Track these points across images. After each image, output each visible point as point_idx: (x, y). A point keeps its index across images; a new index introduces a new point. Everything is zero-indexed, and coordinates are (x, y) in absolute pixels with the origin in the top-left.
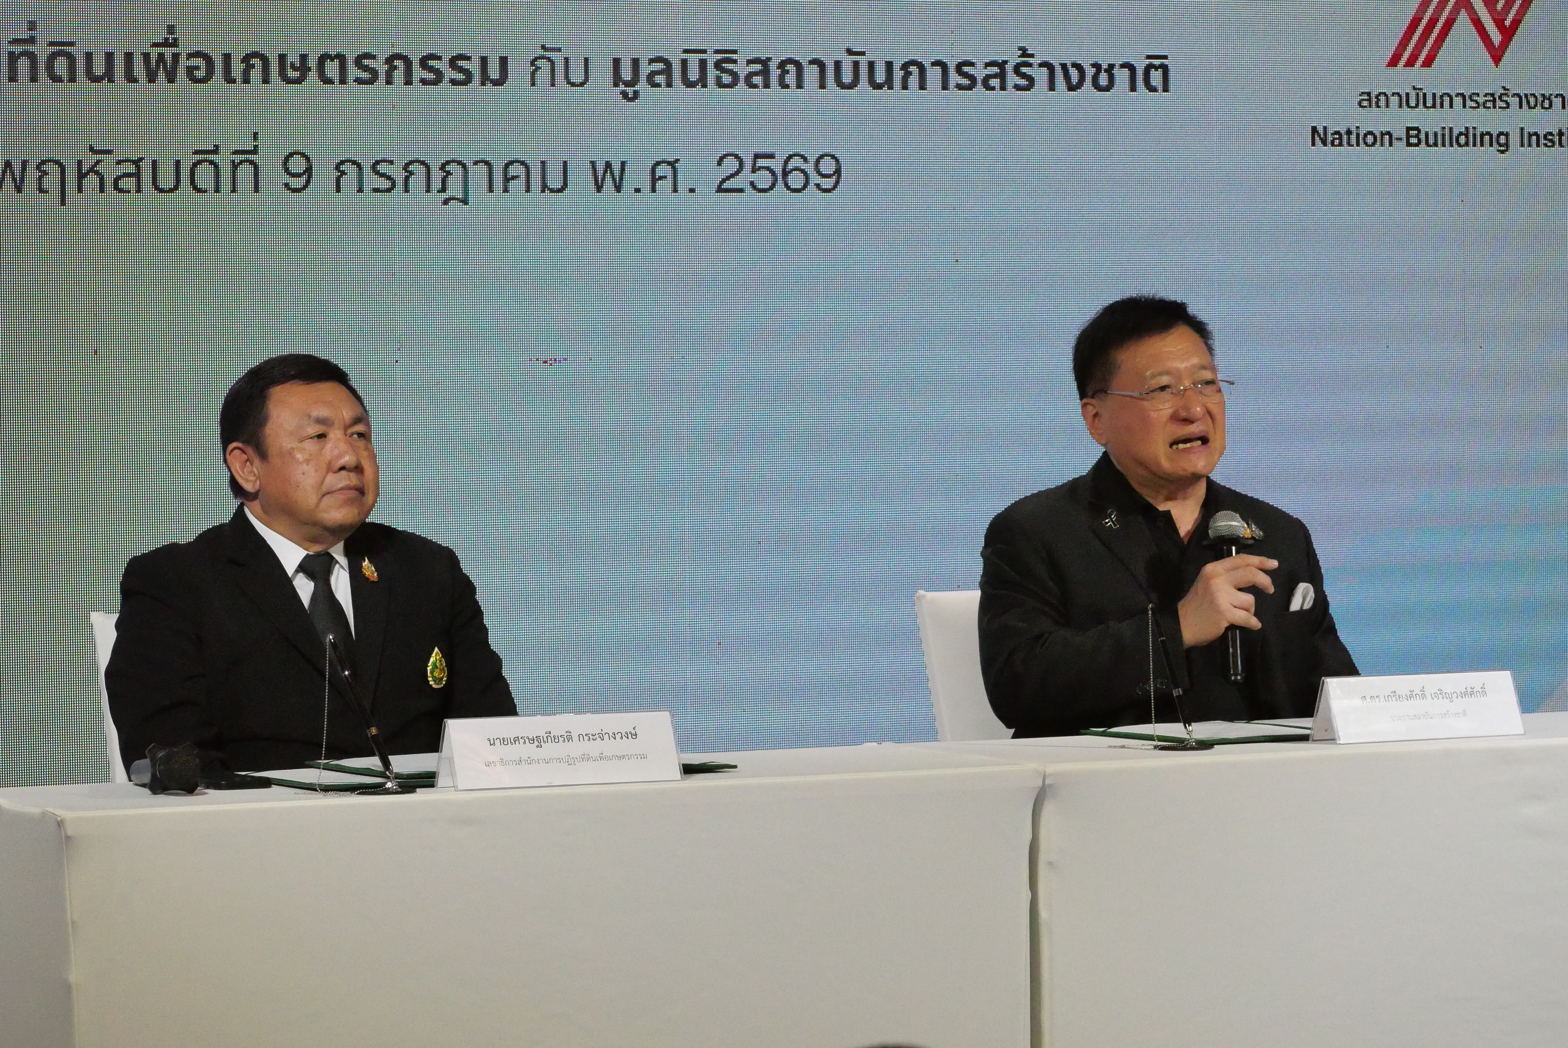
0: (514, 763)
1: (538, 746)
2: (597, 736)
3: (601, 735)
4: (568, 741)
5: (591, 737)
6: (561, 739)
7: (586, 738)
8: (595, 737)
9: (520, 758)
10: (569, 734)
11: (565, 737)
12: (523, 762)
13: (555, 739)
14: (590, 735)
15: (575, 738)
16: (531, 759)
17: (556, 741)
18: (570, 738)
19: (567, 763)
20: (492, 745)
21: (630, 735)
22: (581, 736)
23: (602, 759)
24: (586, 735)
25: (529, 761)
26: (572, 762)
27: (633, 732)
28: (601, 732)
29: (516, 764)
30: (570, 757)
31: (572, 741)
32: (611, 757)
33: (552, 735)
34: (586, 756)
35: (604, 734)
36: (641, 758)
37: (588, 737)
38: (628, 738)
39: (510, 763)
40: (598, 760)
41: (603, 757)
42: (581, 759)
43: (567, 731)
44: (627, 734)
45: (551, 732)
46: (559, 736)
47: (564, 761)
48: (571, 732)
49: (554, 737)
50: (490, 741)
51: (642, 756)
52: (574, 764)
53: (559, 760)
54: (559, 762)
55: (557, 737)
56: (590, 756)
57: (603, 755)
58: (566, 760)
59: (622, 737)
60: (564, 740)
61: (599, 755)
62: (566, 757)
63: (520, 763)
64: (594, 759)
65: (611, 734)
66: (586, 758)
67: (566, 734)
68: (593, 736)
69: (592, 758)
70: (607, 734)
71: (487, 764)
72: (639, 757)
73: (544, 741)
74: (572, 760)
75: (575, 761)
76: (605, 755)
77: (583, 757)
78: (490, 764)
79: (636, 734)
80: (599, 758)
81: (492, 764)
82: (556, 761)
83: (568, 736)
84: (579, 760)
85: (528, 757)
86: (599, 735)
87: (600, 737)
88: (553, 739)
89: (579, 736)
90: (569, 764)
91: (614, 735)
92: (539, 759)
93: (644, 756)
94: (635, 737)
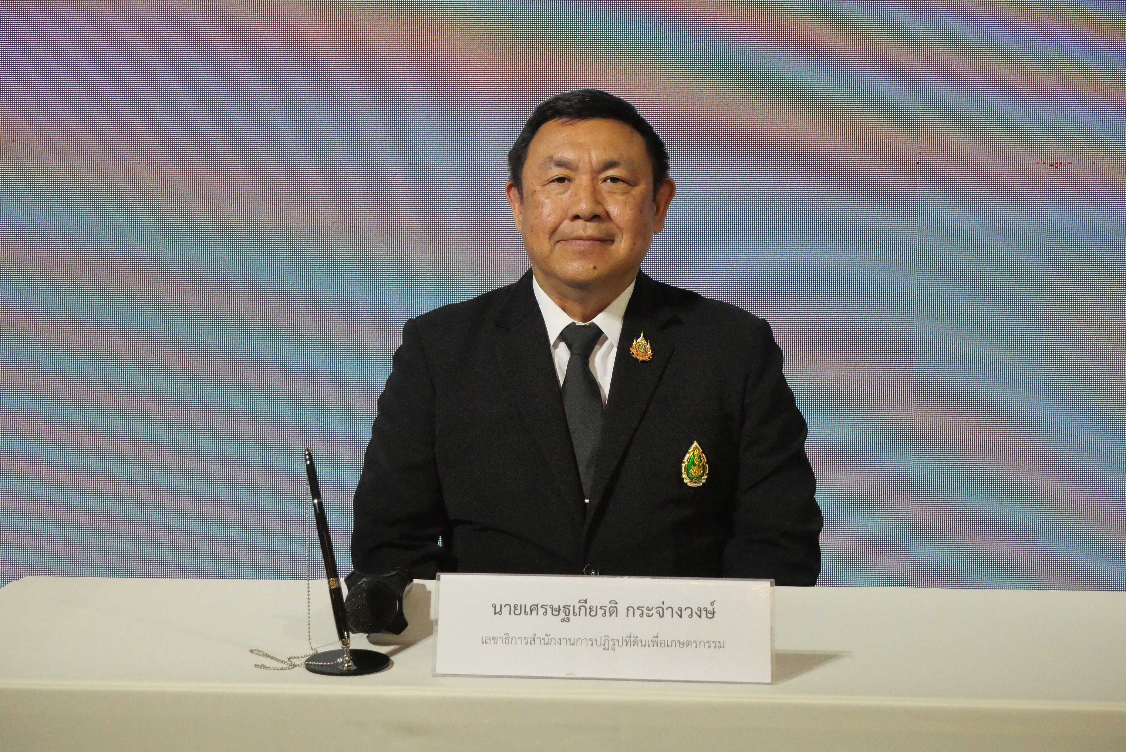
0: (524, 641)
1: (563, 620)
2: (654, 611)
3: (661, 610)
4: (611, 615)
5: (645, 612)
6: (600, 612)
7: (638, 612)
8: (650, 613)
9: (535, 635)
11: (607, 609)
12: (537, 641)
13: (592, 611)
14: (644, 609)
15: (622, 611)
16: (550, 638)
17: (593, 613)
18: (613, 611)
19: (602, 647)
20: (495, 614)
21: (704, 613)
22: (631, 610)
23: (655, 645)
24: (638, 609)
25: (547, 641)
26: (611, 646)
27: (710, 608)
28: (661, 605)
29: (526, 643)
30: (610, 639)
31: (617, 616)
32: (670, 644)
33: (588, 606)
34: (632, 639)
35: (665, 609)
36: (715, 647)
37: (641, 612)
38: (700, 617)
39: (519, 641)
40: (649, 646)
41: (656, 642)
42: (625, 643)
43: (610, 602)
44: (700, 611)
45: (586, 602)
46: (598, 608)
47: (599, 644)
48: (616, 603)
49: (590, 608)
50: (495, 607)
51: (718, 645)
52: (612, 648)
53: (592, 642)
54: (592, 645)
55: (594, 609)
56: (638, 639)
57: (656, 639)
58: (603, 643)
59: (692, 615)
60: (605, 613)
61: (651, 638)
62: (603, 639)
63: (533, 642)
64: (643, 644)
65: (675, 609)
66: (631, 641)
67: (609, 605)
68: (649, 610)
69: (640, 643)
70: (670, 610)
71: (484, 641)
72: (713, 645)
73: (574, 613)
74: (611, 643)
75: (614, 645)
76: (659, 639)
77: (628, 639)
78: (488, 641)
79: (714, 613)
80: (651, 644)
81: (492, 641)
82: (590, 643)
83: (611, 609)
84: (621, 644)
85: (547, 635)
86: (658, 609)
87: (659, 613)
88: (588, 611)
89: (628, 609)
90: (605, 649)
91: (681, 611)
92: (560, 639)
93: (722, 645)
94: (711, 616)
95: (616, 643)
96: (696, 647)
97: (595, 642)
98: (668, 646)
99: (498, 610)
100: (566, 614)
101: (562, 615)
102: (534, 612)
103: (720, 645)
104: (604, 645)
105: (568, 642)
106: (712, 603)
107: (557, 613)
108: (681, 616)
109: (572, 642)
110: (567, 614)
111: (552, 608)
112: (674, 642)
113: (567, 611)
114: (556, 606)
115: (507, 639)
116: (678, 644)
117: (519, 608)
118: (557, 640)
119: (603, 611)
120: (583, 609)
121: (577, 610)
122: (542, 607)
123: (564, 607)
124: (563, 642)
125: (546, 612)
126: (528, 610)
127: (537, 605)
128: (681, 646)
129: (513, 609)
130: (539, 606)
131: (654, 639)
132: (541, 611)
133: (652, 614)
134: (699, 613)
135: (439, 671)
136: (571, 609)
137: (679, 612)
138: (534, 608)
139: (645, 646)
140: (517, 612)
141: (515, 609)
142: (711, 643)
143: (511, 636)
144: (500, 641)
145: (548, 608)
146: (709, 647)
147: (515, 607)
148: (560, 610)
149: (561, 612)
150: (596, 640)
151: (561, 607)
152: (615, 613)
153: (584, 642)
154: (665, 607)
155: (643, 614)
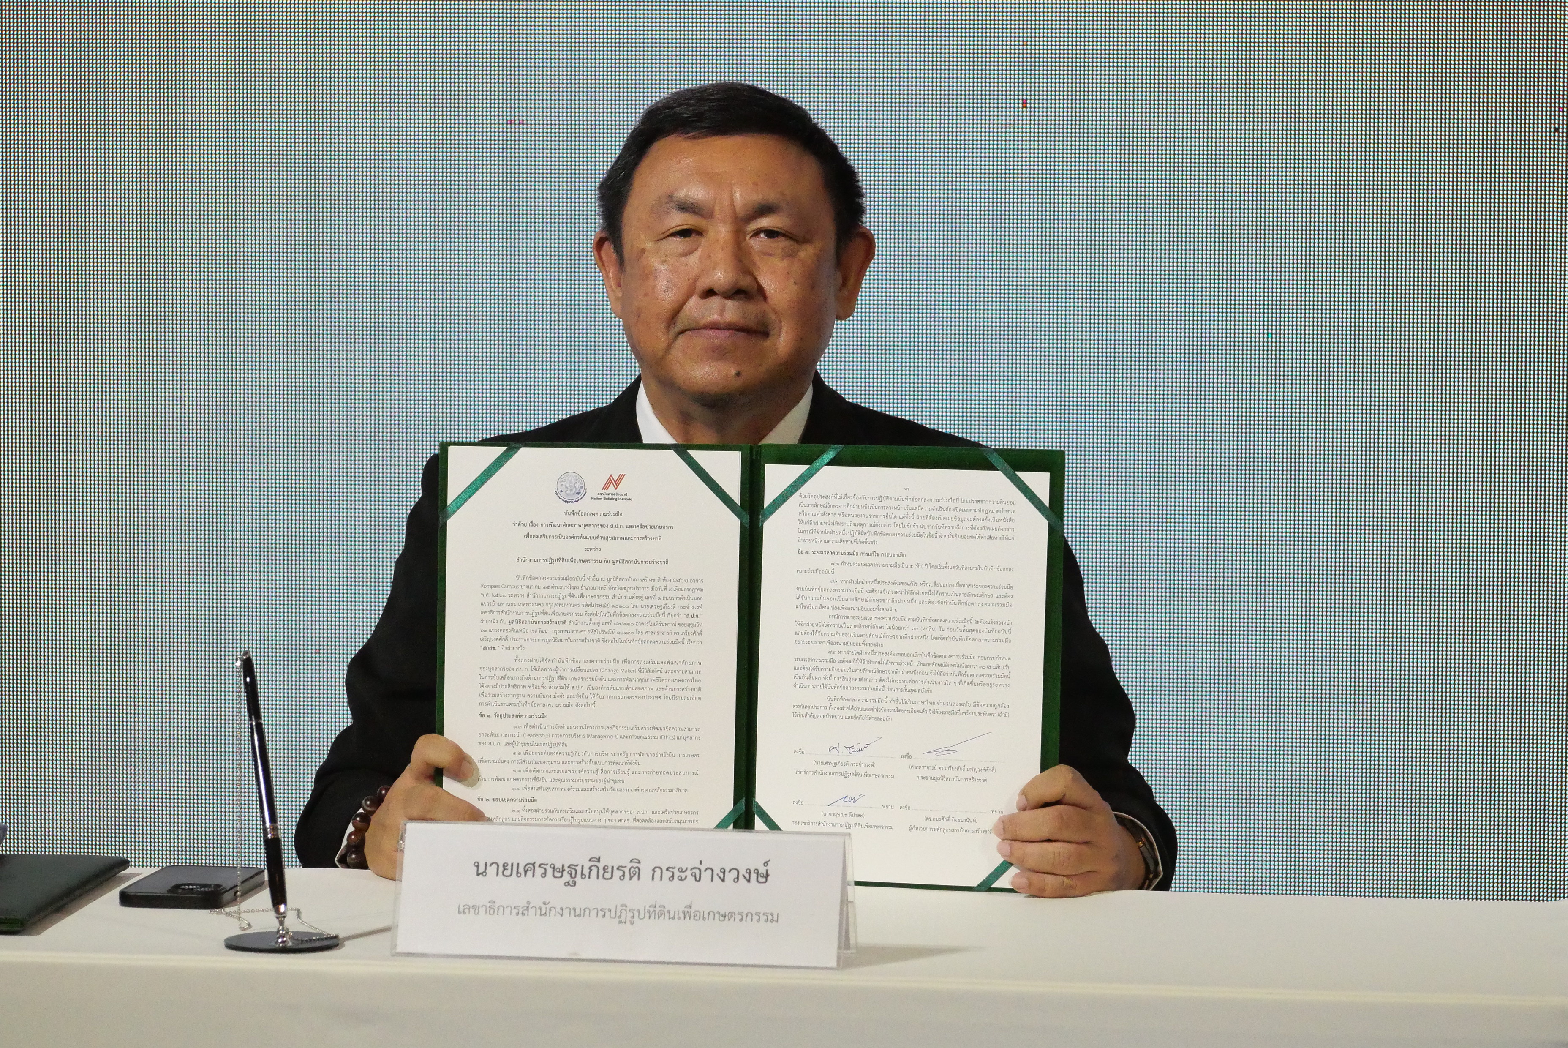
0: (514, 911)
1: (567, 884)
2: (689, 873)
3: (697, 872)
4: (631, 878)
5: (677, 874)
6: (618, 874)
7: (667, 875)
8: (683, 875)
9: (529, 902)
10: (635, 865)
11: (627, 870)
12: (532, 911)
13: (606, 873)
14: (676, 871)
15: (646, 872)
16: (549, 906)
17: (608, 875)
18: (635, 873)
19: (617, 920)
20: (478, 874)
21: (754, 876)
22: (658, 871)
23: (687, 918)
24: (667, 870)
25: (545, 910)
26: (629, 918)
27: (762, 870)
28: (698, 865)
29: (518, 914)
30: (628, 909)
31: (639, 879)
32: (706, 916)
33: (601, 865)
34: (657, 909)
35: (703, 871)
36: (766, 921)
37: (671, 874)
38: (749, 881)
39: (507, 911)
40: (679, 918)
41: (688, 913)
42: (647, 915)
43: (631, 861)
44: (750, 873)
45: (599, 860)
46: (615, 868)
47: (613, 915)
48: (639, 863)
49: (604, 869)
50: (478, 866)
51: (770, 918)
52: (630, 921)
53: (604, 912)
54: (604, 916)
55: (610, 870)
56: (666, 910)
57: (689, 910)
58: (618, 914)
59: (738, 878)
60: (624, 876)
61: (682, 908)
62: (619, 908)
63: (526, 912)
64: (672, 916)
65: (717, 871)
66: (657, 912)
67: (629, 865)
68: (682, 871)
69: (667, 914)
70: (709, 871)
71: (461, 909)
72: (763, 918)
73: (582, 874)
74: (630, 915)
75: (633, 917)
76: (693, 909)
77: (652, 909)
78: (467, 910)
79: (767, 875)
80: (682, 916)
81: (472, 911)
82: (601, 913)
83: (632, 870)
84: (642, 916)
85: (544, 904)
86: (694, 870)
87: (695, 876)
88: (601, 872)
89: (654, 870)
90: (620, 922)
91: (724, 873)
92: (562, 909)
93: (775, 918)
94: (763, 880)
95: (636, 914)
96: (741, 920)
97: (608, 914)
98: (704, 919)
99: (481, 870)
100: (571, 874)
101: (566, 877)
102: (530, 873)
103: (772, 918)
104: (620, 916)
105: (573, 912)
106: (766, 864)
107: (559, 874)
108: (723, 880)
109: (578, 913)
110: (573, 875)
111: (554, 868)
112: (712, 914)
113: (574, 871)
114: (558, 865)
115: (493, 908)
116: (717, 916)
117: (509, 867)
118: (558, 909)
119: (621, 873)
120: (595, 869)
121: (586, 871)
122: (540, 866)
123: (569, 867)
124: (566, 912)
125: (545, 873)
126: (521, 870)
127: (533, 864)
128: (722, 918)
129: (501, 869)
130: (537, 865)
131: (686, 910)
132: (540, 872)
133: (686, 877)
134: (747, 876)
135: (400, 949)
136: (579, 869)
137: (721, 875)
138: (530, 868)
139: (673, 918)
140: (507, 873)
141: (504, 869)
142: (761, 915)
143: (497, 905)
144: (482, 910)
145: (548, 867)
146: (759, 920)
147: (504, 866)
148: (563, 870)
149: (565, 873)
150: (610, 910)
151: (566, 868)
152: (636, 876)
153: (594, 913)
154: (703, 868)
155: (673, 876)
